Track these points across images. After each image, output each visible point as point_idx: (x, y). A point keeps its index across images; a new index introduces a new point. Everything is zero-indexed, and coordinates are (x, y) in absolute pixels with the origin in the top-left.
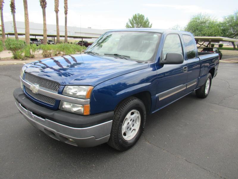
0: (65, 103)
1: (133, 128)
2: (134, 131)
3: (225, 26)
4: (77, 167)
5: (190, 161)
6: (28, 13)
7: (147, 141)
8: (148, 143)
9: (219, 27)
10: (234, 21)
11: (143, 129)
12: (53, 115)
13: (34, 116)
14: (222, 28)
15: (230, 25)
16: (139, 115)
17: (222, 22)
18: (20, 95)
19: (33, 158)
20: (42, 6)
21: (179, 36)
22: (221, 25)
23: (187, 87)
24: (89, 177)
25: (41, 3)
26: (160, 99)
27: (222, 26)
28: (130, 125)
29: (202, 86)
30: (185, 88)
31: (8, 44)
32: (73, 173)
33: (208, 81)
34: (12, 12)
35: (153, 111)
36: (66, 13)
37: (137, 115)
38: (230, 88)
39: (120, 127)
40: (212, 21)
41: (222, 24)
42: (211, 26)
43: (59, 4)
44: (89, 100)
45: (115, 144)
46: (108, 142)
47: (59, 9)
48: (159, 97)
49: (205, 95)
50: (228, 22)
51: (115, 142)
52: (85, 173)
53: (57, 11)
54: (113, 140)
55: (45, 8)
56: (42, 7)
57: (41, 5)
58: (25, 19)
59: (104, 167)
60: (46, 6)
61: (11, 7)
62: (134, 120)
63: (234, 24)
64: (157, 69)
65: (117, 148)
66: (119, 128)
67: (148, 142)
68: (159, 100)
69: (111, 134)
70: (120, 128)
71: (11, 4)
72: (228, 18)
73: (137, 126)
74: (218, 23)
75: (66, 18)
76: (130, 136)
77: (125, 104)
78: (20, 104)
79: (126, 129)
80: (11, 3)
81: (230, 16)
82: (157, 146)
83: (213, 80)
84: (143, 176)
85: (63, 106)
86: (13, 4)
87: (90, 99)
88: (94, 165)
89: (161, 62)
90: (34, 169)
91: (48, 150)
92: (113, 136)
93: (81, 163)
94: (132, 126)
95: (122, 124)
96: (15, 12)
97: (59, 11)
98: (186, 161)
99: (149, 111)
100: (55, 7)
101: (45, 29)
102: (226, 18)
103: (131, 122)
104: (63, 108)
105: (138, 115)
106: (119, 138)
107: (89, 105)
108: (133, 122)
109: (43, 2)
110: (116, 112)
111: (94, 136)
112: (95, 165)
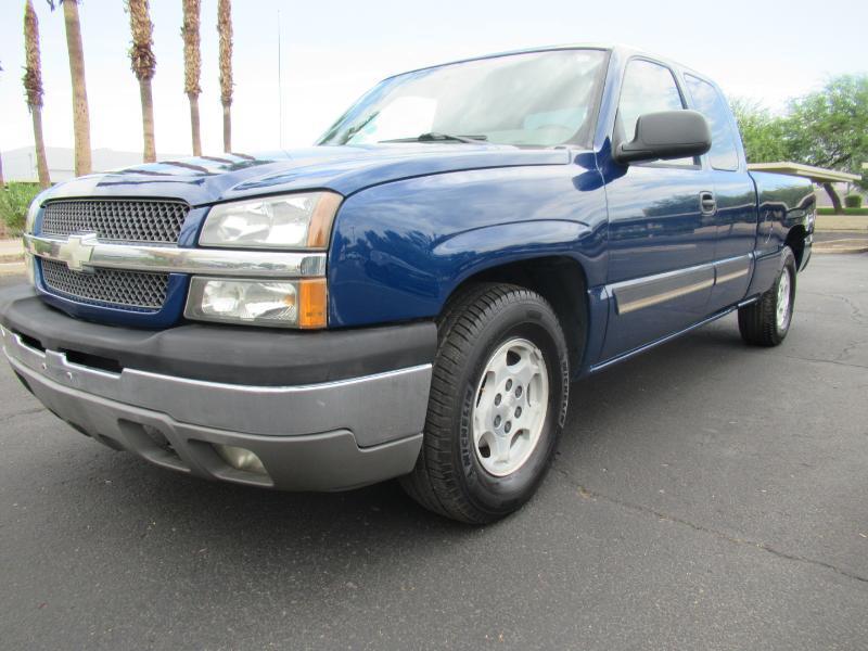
0: (212, 286)
1: (517, 425)
2: (520, 438)
3: (796, 132)
4: (272, 594)
5: (789, 553)
6: (85, 91)
7: (579, 488)
8: (585, 496)
9: (777, 135)
10: (828, 111)
11: (560, 430)
12: (158, 343)
13: (72, 369)
14: (785, 139)
15: (814, 127)
16: (540, 368)
17: (784, 118)
18: (19, 303)
19: (65, 567)
20: (138, 73)
21: (672, 73)
22: (783, 128)
23: (719, 280)
24: (331, 633)
25: (134, 60)
26: (623, 309)
27: (787, 132)
28: (506, 409)
29: (766, 294)
30: (711, 282)
31: (10, 201)
32: (254, 621)
33: (785, 281)
34: (30, 103)
35: (595, 364)
36: (227, 101)
37: (532, 365)
38: (860, 315)
39: (467, 405)
40: (748, 117)
41: (785, 124)
42: (749, 134)
43: (201, 68)
44: (324, 255)
45: (448, 484)
46: (414, 471)
47: (201, 83)
48: (619, 299)
49: (779, 331)
50: (808, 119)
51: (447, 477)
52: (310, 616)
53: (193, 93)
54: (437, 467)
55: (148, 78)
56: (139, 76)
57: (134, 68)
58: (76, 112)
59: (399, 588)
60: (153, 72)
61: (27, 87)
62: (520, 388)
63: (829, 124)
64: (607, 183)
65: (455, 505)
66: (460, 409)
67: (584, 491)
68: (617, 310)
69: (426, 431)
70: (466, 409)
71: (26, 76)
72: (805, 104)
73: (534, 417)
74: (773, 121)
75: (227, 119)
76: (508, 461)
77: (480, 304)
78: (18, 338)
79: (491, 423)
80: (26, 72)
81: (811, 96)
82: (625, 504)
83: (800, 277)
84: (587, 617)
85: (204, 306)
86: (33, 76)
87: (327, 252)
88: (350, 584)
89: (616, 151)
90: (69, 610)
91: (143, 537)
92: (436, 443)
93: (292, 578)
94: (512, 411)
95: (471, 390)
96: (40, 104)
97: (199, 90)
98: (772, 555)
99: (579, 356)
100: (188, 79)
101: (149, 153)
102: (799, 103)
103: (511, 392)
104: (200, 311)
105: (535, 367)
106: (462, 455)
107: (325, 280)
108: (517, 395)
109: (142, 57)
110: (445, 339)
111: (349, 430)
112: (356, 583)
